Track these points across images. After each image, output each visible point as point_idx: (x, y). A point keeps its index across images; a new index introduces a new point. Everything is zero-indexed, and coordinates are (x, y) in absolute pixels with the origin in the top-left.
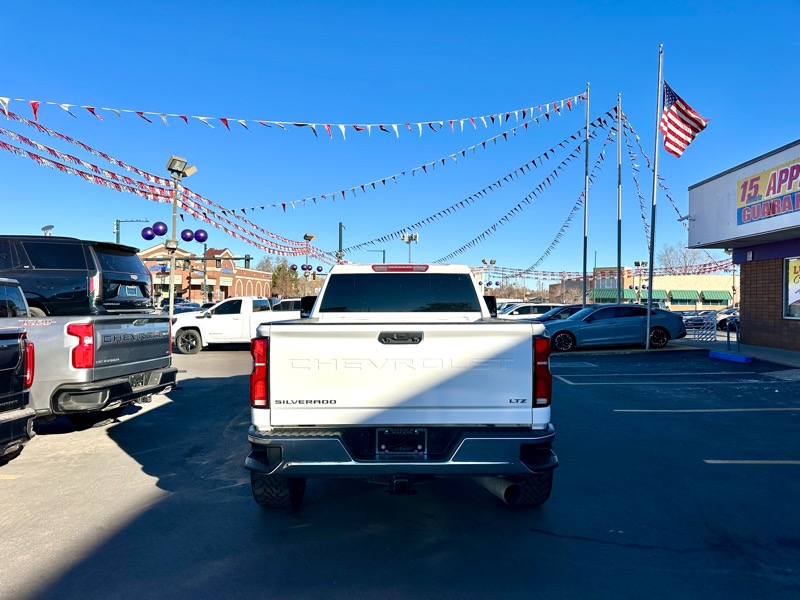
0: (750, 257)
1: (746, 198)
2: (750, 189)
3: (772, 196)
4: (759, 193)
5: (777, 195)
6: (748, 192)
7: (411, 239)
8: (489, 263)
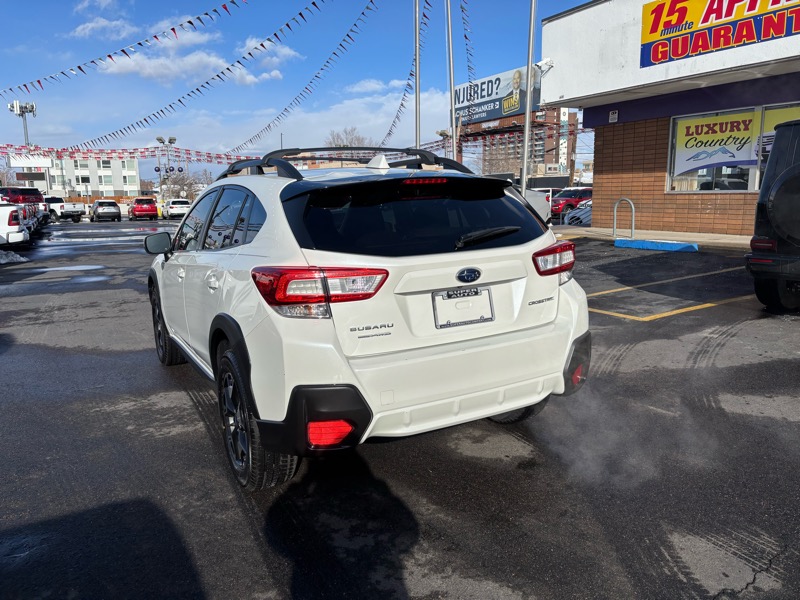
0: (613, 118)
1: (661, 27)
2: (670, 13)
3: (713, 21)
4: (688, 18)
5: (724, 20)
6: (664, 18)
7: (23, 111)
8: (167, 143)
